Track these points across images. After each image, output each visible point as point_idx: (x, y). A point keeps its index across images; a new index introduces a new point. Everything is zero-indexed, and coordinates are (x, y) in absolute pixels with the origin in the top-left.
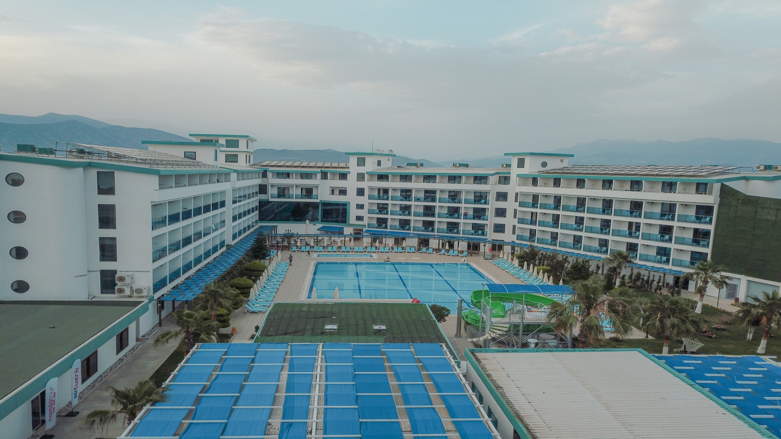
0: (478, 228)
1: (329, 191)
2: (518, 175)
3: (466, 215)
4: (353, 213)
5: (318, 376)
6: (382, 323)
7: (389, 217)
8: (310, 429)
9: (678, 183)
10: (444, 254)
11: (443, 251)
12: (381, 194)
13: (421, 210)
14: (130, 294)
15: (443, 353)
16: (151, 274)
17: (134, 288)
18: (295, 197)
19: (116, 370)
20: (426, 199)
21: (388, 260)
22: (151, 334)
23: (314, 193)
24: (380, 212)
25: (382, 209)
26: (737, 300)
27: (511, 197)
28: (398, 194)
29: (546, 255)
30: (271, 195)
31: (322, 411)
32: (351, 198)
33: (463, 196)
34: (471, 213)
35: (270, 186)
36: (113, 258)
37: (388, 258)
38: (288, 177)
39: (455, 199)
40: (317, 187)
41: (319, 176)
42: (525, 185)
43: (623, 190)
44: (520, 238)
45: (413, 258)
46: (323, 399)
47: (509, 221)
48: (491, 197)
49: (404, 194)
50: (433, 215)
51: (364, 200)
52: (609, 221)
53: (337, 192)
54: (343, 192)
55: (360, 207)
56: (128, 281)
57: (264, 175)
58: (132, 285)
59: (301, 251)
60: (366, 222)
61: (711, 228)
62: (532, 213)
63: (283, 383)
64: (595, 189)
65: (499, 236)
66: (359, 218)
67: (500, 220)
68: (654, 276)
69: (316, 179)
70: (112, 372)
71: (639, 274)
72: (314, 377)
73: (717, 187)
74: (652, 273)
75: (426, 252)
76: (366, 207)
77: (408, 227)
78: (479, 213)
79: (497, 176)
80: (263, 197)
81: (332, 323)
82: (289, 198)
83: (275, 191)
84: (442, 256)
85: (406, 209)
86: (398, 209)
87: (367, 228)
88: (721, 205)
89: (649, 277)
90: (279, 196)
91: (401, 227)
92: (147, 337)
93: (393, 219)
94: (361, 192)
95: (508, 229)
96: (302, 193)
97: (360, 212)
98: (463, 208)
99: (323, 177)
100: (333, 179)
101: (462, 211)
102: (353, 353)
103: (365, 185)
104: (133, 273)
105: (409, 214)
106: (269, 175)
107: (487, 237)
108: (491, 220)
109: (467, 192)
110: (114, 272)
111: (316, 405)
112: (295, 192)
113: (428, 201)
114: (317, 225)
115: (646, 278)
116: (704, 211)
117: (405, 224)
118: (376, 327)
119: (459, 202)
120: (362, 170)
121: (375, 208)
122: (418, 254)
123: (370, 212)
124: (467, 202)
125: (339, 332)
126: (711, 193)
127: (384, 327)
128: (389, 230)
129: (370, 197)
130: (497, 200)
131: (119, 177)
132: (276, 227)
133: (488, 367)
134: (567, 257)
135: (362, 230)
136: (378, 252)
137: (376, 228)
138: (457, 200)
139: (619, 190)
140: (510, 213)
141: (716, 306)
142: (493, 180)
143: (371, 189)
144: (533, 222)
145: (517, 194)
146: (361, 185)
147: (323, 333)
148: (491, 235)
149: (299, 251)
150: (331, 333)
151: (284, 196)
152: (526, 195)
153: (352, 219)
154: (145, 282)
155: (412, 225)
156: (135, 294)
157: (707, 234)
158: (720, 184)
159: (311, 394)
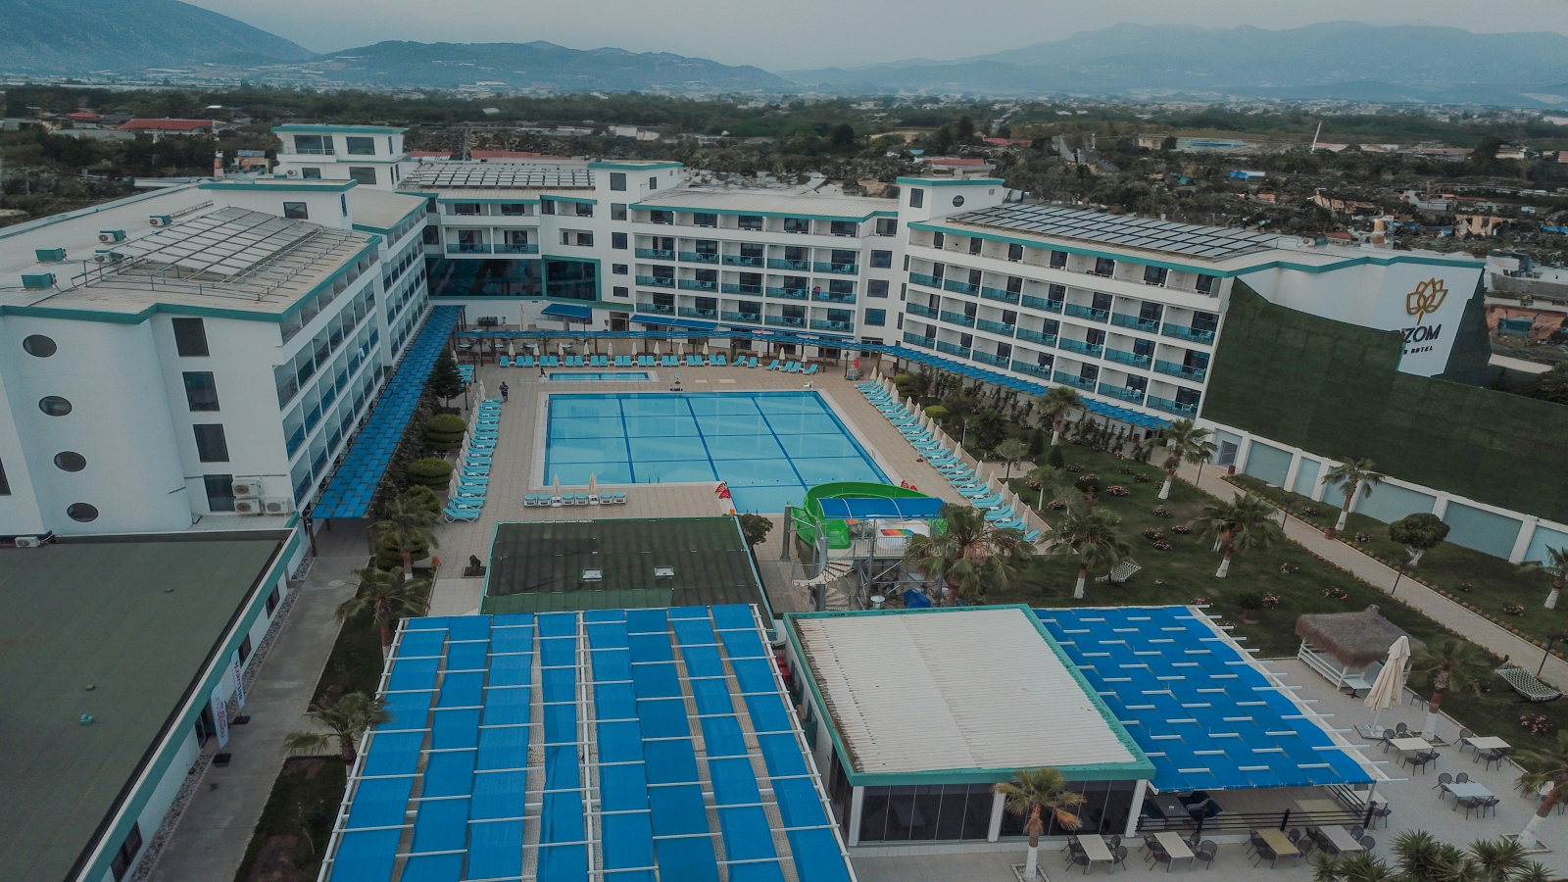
0: (840, 318)
1: (558, 237)
2: (909, 225)
3: (817, 292)
4: (608, 281)
5: (583, 670)
6: (668, 565)
7: (676, 292)
8: (581, 754)
9: (1169, 270)
10: (777, 369)
11: (775, 363)
12: (660, 248)
13: (736, 282)
14: (259, 512)
15: (752, 623)
16: (289, 477)
17: (266, 503)
18: (493, 249)
19: (276, 643)
20: (743, 261)
21: (677, 387)
22: (304, 571)
23: (530, 241)
24: (659, 282)
25: (663, 275)
26: (1232, 469)
27: (897, 261)
28: (692, 249)
29: (947, 377)
30: (448, 245)
31: (594, 727)
32: (602, 252)
33: (812, 258)
34: (826, 289)
35: (444, 230)
36: (223, 457)
37: (678, 383)
38: (478, 210)
39: (797, 262)
40: (535, 229)
41: (537, 209)
42: (921, 243)
43: (1082, 273)
44: (909, 338)
45: (722, 381)
46: (593, 706)
47: (892, 304)
48: (863, 261)
49: (704, 247)
50: (758, 291)
51: (626, 257)
52: (1057, 323)
53: (573, 239)
54: (585, 239)
55: (621, 269)
56: (253, 492)
57: (431, 206)
58: (262, 497)
59: (518, 367)
60: (632, 299)
61: (1210, 350)
62: (932, 295)
63: (537, 684)
64: (1039, 265)
65: (874, 331)
66: (620, 291)
67: (877, 303)
68: (1114, 426)
69: (532, 215)
70: (271, 647)
71: (1092, 421)
72: (577, 672)
73: (1227, 284)
74: (1111, 422)
75: (745, 365)
76: (632, 271)
77: (712, 311)
78: (841, 291)
79: (875, 218)
80: (431, 250)
81: (592, 567)
82: (482, 251)
83: (454, 240)
84: (774, 372)
85: (707, 278)
86: (692, 277)
87: (635, 313)
88: (1230, 314)
89: (1106, 428)
90: (463, 249)
91: (700, 312)
92: (301, 579)
93: (684, 297)
94: (619, 241)
95: (891, 319)
96: (506, 241)
97: (621, 281)
98: (811, 280)
99: (546, 210)
100: (564, 213)
101: (811, 286)
102: (629, 627)
103: (627, 227)
104: (258, 478)
105: (714, 288)
106: (441, 208)
107: (854, 334)
108: (862, 302)
109: (820, 250)
110: (228, 479)
111: (586, 719)
112: (495, 240)
113: (748, 265)
114: (540, 302)
115: (1101, 428)
116: (1203, 322)
117: (706, 306)
118: (660, 573)
119: (806, 268)
120: (619, 197)
121: (649, 274)
122: (730, 369)
123: (640, 281)
124: (819, 268)
125: (604, 584)
126: (1215, 295)
127: (669, 572)
128: (677, 317)
129: (640, 253)
130: (873, 265)
131: (212, 328)
132: (463, 307)
133: (812, 646)
134: (982, 384)
135: (627, 315)
136: (659, 365)
137: (653, 312)
138: (801, 265)
139: (1076, 272)
140: (894, 290)
141: (1194, 484)
142: (863, 228)
143: (640, 237)
144: (932, 312)
145: (907, 257)
146: (620, 227)
147: (582, 585)
148: (861, 330)
149: (512, 365)
150: (593, 585)
151: (473, 249)
152: (922, 262)
153: (607, 294)
154: (281, 491)
155: (719, 308)
156: (267, 511)
157: (1202, 360)
158: (1233, 278)
159: (577, 702)
